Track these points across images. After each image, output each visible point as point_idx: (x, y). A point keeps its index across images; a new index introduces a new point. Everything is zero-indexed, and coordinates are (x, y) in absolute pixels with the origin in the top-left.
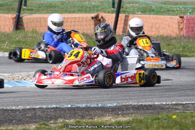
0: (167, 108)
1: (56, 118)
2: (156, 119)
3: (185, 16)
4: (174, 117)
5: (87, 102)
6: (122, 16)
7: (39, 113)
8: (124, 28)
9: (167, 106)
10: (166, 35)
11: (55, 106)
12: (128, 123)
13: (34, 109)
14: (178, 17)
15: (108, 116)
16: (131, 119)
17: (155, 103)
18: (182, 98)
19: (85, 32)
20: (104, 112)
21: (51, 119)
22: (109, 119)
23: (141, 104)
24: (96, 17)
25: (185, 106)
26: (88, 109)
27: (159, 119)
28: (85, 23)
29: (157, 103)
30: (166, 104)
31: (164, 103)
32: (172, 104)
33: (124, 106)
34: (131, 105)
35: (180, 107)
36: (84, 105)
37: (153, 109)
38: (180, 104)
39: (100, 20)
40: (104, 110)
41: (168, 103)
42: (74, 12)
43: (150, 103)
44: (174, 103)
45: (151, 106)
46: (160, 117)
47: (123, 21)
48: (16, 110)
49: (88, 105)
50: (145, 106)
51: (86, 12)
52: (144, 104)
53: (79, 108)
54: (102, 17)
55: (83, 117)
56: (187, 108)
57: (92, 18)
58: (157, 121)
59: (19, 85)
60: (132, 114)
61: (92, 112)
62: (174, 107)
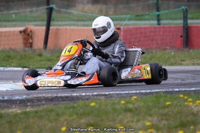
0: (87, 99)
2: (71, 108)
3: (122, 28)
9: (87, 97)
12: (36, 112)
15: (15, 108)
17: (73, 94)
19: (13, 47)
20: (9, 104)
23: (55, 95)
24: (25, 31)
25: (108, 96)
27: (74, 108)
28: (12, 38)
29: (75, 94)
30: (86, 95)
31: (84, 94)
32: (93, 95)
33: (35, 98)
34: (44, 97)
37: (68, 100)
38: (103, 95)
39: (28, 35)
41: (88, 94)
43: (66, 95)
44: (96, 93)
45: (67, 97)
46: (75, 105)
50: (60, 97)
52: (59, 95)
54: (31, 31)
56: (111, 98)
57: (21, 32)
58: (71, 110)
60: (44, 104)
62: (95, 97)
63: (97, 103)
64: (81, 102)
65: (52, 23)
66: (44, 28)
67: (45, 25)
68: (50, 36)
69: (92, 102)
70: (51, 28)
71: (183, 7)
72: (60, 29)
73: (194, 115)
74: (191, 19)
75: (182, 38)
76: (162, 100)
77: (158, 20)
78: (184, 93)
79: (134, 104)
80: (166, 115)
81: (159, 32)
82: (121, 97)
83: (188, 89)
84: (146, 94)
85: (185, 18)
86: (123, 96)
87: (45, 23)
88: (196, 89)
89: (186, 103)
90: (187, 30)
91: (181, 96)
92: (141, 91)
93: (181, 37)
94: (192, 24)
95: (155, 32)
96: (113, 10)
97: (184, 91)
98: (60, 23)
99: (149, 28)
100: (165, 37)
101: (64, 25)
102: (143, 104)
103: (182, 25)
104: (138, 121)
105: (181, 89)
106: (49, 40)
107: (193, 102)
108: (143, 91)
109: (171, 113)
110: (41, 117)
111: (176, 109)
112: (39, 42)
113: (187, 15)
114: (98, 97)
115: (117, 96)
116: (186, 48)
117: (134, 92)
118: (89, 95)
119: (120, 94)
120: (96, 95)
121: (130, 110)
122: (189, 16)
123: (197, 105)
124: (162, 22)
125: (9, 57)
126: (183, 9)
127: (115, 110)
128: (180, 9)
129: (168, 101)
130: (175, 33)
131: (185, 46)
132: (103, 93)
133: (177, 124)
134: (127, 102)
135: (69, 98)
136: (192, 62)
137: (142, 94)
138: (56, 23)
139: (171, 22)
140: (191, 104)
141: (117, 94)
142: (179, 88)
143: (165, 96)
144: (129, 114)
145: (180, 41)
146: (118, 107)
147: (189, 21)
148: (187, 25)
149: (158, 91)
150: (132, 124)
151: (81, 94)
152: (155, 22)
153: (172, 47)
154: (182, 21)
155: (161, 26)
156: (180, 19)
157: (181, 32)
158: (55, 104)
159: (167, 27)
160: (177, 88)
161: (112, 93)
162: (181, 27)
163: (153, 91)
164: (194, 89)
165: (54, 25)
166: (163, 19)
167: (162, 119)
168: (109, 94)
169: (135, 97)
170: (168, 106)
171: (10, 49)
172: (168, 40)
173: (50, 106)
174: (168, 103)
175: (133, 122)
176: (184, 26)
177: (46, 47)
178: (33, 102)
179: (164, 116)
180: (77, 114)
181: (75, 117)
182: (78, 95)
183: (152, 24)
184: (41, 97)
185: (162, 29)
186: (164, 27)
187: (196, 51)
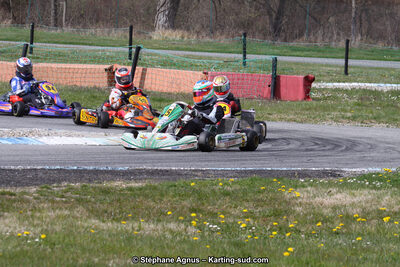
1: (59, 181)
2: (172, 186)
3: (209, 73)
4: (192, 184)
5: (96, 164)
6: (139, 69)
7: (41, 174)
8: (141, 83)
9: (185, 172)
10: (187, 92)
11: (58, 167)
12: (140, 189)
13: (35, 169)
14: (201, 73)
15: (119, 181)
16: (144, 185)
17: (172, 168)
18: (203, 164)
19: (97, 85)
21: (54, 181)
22: (119, 184)
23: (156, 168)
24: (110, 69)
25: (205, 173)
26: (96, 172)
27: (175, 186)
28: (97, 75)
29: (174, 168)
30: (184, 170)
31: (182, 169)
32: (191, 170)
33: (137, 169)
34: (145, 169)
35: (199, 174)
36: (91, 168)
37: (169, 175)
38: (200, 170)
40: (115, 174)
41: (186, 168)
42: (85, 62)
46: (176, 183)
47: (140, 75)
48: (15, 170)
49: (97, 168)
50: (161, 170)
51: (99, 63)
52: (159, 168)
53: (86, 170)
55: (90, 181)
56: (208, 175)
57: (106, 70)
58: (173, 189)
59: (20, 141)
60: (145, 179)
61: (100, 176)
63: (196, 182)
67: (131, 65)
69: (192, 181)
73: (287, 202)
75: (270, 88)
76: (257, 184)
79: (231, 187)
82: (218, 174)
85: (274, 68)
86: (219, 172)
87: (132, 62)
89: (279, 189)
90: (275, 79)
91: (275, 180)
92: (236, 168)
93: (269, 86)
97: (277, 171)
107: (286, 189)
108: (238, 168)
109: (265, 199)
110: (146, 196)
111: (270, 195)
114: (196, 173)
116: (274, 99)
117: (230, 168)
118: (187, 170)
119: (217, 171)
120: (194, 171)
121: (227, 194)
123: (289, 193)
125: (94, 97)
126: (273, 58)
130: (263, 82)
131: (272, 96)
134: (225, 184)
136: (279, 117)
140: (284, 190)
141: (214, 171)
144: (227, 198)
145: (267, 91)
146: (217, 189)
148: (276, 74)
151: (180, 168)
152: (241, 56)
153: (260, 97)
157: (269, 80)
158: (156, 179)
162: (269, 76)
163: (247, 168)
164: (285, 169)
165: (140, 65)
167: (258, 206)
168: (206, 170)
169: (232, 180)
170: (263, 191)
171: (95, 87)
173: (152, 181)
174: (262, 188)
175: (231, 207)
176: (272, 75)
178: (136, 175)
180: (179, 195)
181: (177, 198)
187: (283, 103)
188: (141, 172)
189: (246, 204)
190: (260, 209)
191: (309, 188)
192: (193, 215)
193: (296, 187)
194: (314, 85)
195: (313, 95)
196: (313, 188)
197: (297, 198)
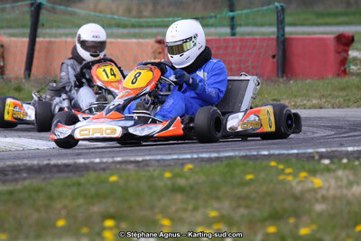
0: (104, 169)
2: (74, 185)
6: (42, 42)
8: (46, 66)
9: (103, 166)
23: (46, 162)
25: (141, 164)
27: (79, 184)
29: (82, 161)
30: (101, 163)
31: (97, 160)
32: (114, 162)
33: (9, 166)
34: (24, 165)
35: (131, 167)
37: (71, 171)
38: (132, 162)
41: (105, 160)
43: (66, 161)
44: (119, 159)
45: (67, 166)
46: (82, 180)
50: (56, 166)
52: (53, 162)
54: (2, 46)
56: (146, 168)
58: (74, 189)
60: (25, 179)
62: (118, 166)
63: (120, 177)
64: (92, 175)
65: (40, 31)
66: (26, 40)
67: (28, 35)
68: (36, 54)
69: (112, 174)
70: (38, 39)
71: (276, 4)
72: (54, 43)
73: (297, 198)
74: (290, 25)
75: (275, 60)
76: (237, 171)
77: (233, 27)
78: (279, 158)
79: (187, 179)
80: (246, 198)
81: (234, 47)
82: (166, 166)
83: (285, 152)
84: (210, 160)
85: (281, 24)
86: (168, 163)
87: (28, 31)
88: (300, 151)
89: (282, 177)
90: (284, 44)
91: (273, 164)
92: (201, 156)
93: (274, 57)
94: (291, 33)
95: (226, 48)
96: (150, 7)
97: (279, 155)
98: (54, 31)
99: (216, 40)
100: (243, 58)
101: (61, 35)
102: (203, 178)
103: (275, 36)
104: (195, 209)
105: (272, 152)
106: (35, 62)
107: (295, 175)
108: (205, 155)
109: (254, 195)
110: (19, 203)
111: (264, 188)
112: (16, 67)
113: (284, 19)
114: (123, 166)
115: (156, 164)
116: (283, 77)
117: (189, 156)
118: (106, 162)
119: (164, 160)
120: (120, 163)
121: (181, 190)
122: (288, 19)
123: (301, 182)
124: (239, 30)
126: (277, 7)
127: (153, 189)
128: (271, 6)
129: (249, 173)
130: (263, 50)
131: (280, 74)
132: (132, 159)
133: (266, 214)
134: (176, 176)
135: (70, 168)
136: (293, 103)
137: (202, 160)
138: (48, 31)
139: (255, 29)
140: (290, 178)
141: (158, 161)
142: (269, 149)
143: (244, 165)
144: (179, 197)
145: (270, 64)
146: (160, 184)
147: (288, 29)
148: (283, 35)
149: (231, 154)
150: (184, 215)
151: (93, 160)
154: (274, 29)
155: (238, 37)
156: (270, 25)
157: (273, 49)
158: (45, 179)
159: (248, 40)
160: (265, 149)
161: (147, 158)
162: (273, 39)
163: (222, 155)
164: (295, 151)
165: (44, 36)
166: (240, 25)
167: (239, 206)
168: (143, 161)
169: (190, 166)
170: (249, 183)
172: (249, 64)
173: (36, 182)
174: (249, 177)
175: (185, 210)
176: (278, 37)
177: (29, 75)
178: (6, 175)
179: (242, 200)
180: (85, 196)
181: (81, 201)
182: (87, 161)
183: (220, 35)
184: (19, 166)
185: (239, 43)
186: (242, 40)
187: (300, 83)
188: (16, 170)
189: (216, 204)
190: (242, 211)
191: (340, 173)
192: (109, 223)
193: (313, 172)
194: (353, 53)
195: (353, 68)
196: (347, 172)
197: (315, 190)
